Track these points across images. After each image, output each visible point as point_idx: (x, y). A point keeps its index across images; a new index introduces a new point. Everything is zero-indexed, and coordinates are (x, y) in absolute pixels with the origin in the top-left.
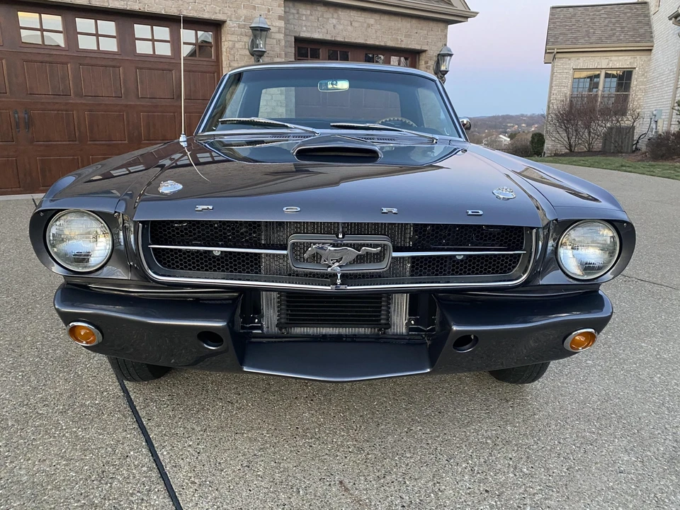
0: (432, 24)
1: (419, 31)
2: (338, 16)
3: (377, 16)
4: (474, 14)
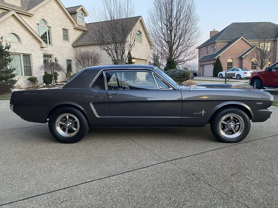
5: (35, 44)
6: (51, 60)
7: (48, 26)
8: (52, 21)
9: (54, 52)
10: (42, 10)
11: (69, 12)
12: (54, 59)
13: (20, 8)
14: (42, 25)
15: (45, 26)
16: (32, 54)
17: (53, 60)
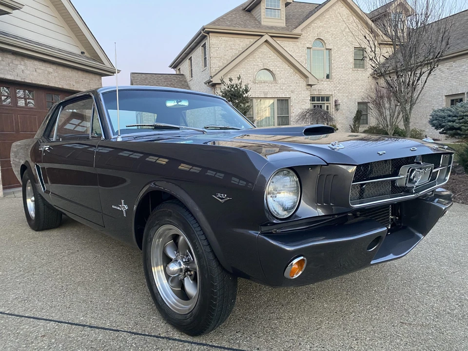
0: (91, 76)
1: (84, 80)
2: (25, 63)
3: (54, 67)
4: (119, 71)
5: (297, 81)
6: (329, 105)
7: (327, 49)
8: (335, 38)
9: (334, 90)
10: (318, 23)
11: (370, 19)
12: (334, 102)
13: (283, 28)
14: (318, 48)
15: (323, 48)
16: (291, 98)
17: (331, 104)
